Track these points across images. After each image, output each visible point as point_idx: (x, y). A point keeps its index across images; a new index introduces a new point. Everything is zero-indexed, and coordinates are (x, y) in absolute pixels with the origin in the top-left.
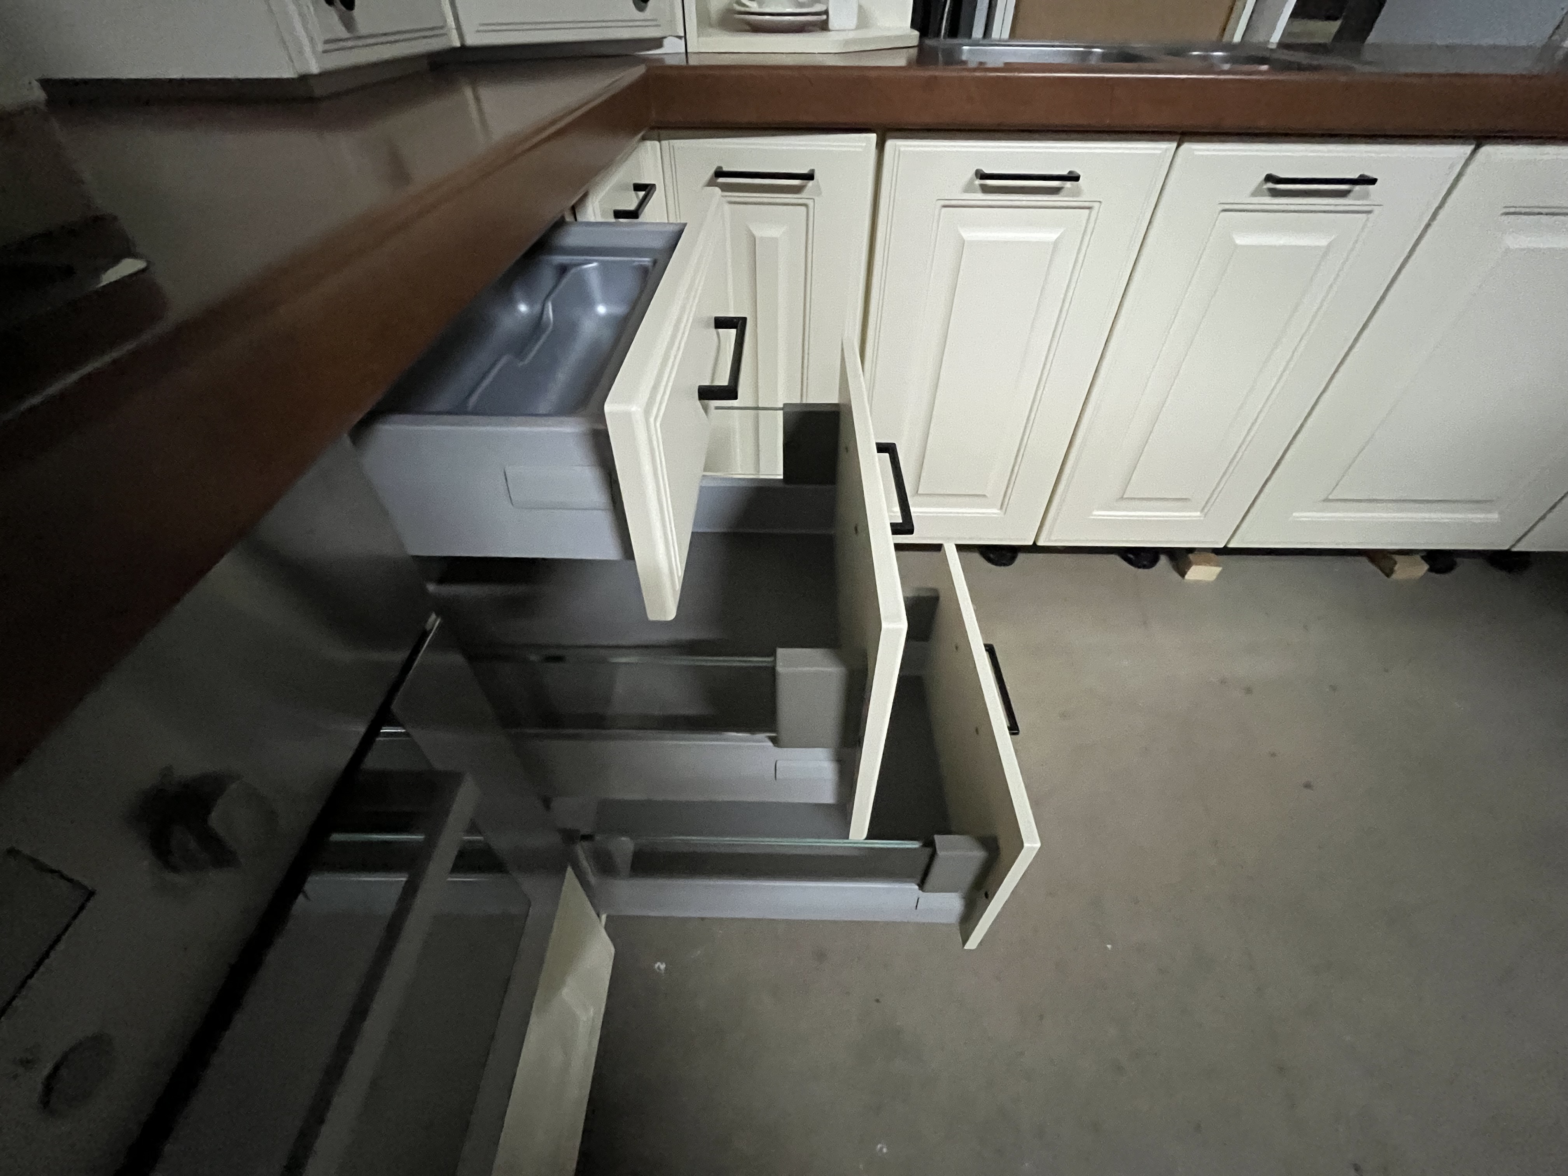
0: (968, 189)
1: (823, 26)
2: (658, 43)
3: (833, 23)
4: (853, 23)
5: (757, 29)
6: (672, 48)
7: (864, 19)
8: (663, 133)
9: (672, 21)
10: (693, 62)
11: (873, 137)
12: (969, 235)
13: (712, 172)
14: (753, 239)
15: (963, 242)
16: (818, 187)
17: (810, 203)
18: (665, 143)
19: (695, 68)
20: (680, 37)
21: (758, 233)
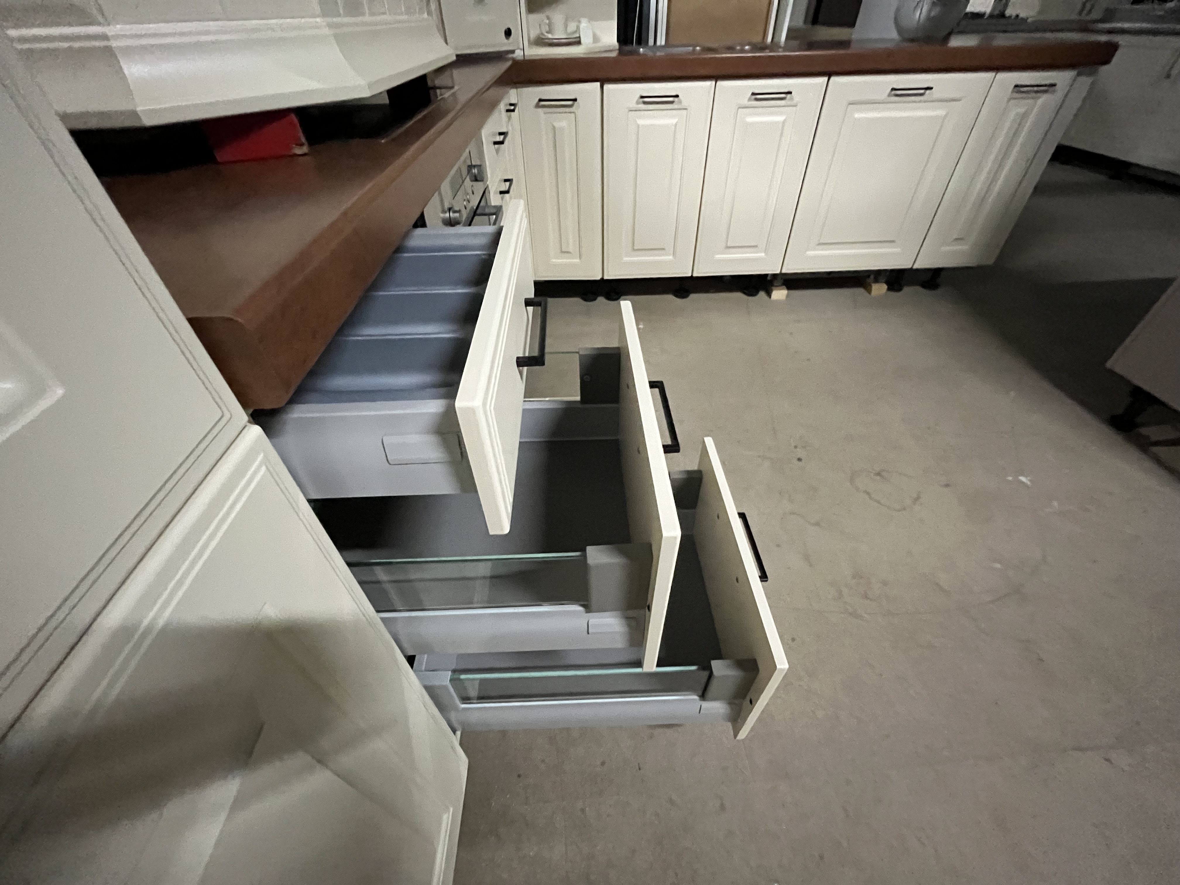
0: (638, 103)
1: (578, 42)
2: (513, 52)
3: (583, 41)
4: (591, 40)
5: (552, 45)
6: (518, 54)
7: (596, 39)
8: (518, 85)
9: (518, 44)
10: (526, 58)
11: (598, 84)
12: (640, 122)
13: (537, 100)
14: (554, 128)
15: (638, 126)
16: (578, 103)
17: (576, 111)
18: (519, 89)
19: (526, 60)
20: (521, 49)
21: (556, 124)
